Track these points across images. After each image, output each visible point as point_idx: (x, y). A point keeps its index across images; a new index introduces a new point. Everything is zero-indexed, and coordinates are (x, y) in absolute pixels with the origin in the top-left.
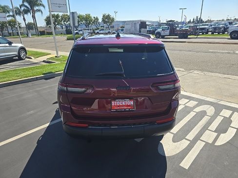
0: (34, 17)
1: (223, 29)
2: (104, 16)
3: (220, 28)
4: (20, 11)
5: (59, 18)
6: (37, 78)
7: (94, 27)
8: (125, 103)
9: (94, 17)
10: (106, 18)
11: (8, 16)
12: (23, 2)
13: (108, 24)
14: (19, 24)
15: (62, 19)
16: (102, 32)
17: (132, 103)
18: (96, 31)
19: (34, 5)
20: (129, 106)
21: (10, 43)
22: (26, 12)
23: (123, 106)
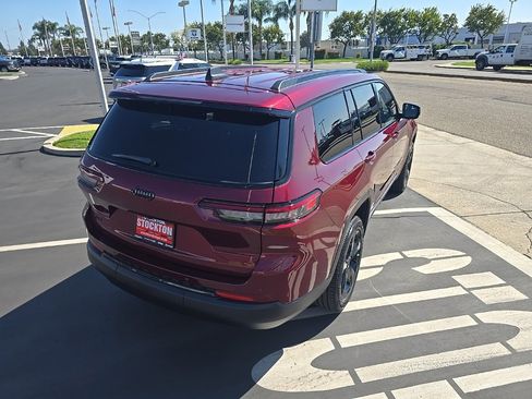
2: (474, 11)
5: (361, 22)
7: (438, 40)
8: (158, 227)
9: (446, 16)
10: (480, 17)
13: (482, 32)
14: (282, 36)
15: (366, 22)
16: (456, 53)
17: (170, 231)
18: (441, 51)
20: (165, 237)
23: (153, 233)
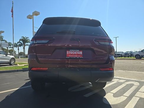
0: (24, 48)
1: (130, 54)
3: (128, 54)
4: (17, 45)
6: (18, 70)
8: (76, 53)
11: (9, 48)
12: (20, 41)
14: (15, 52)
17: (81, 53)
19: (25, 42)
20: (79, 55)
21: (6, 55)
22: (20, 45)
23: (75, 55)
